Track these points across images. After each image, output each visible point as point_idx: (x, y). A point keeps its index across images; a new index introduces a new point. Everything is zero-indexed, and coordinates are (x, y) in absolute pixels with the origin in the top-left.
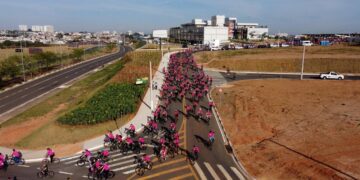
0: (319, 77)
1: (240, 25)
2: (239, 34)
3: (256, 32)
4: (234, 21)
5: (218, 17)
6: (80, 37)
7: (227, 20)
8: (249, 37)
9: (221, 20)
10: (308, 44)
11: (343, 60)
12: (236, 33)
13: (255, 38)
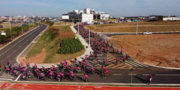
0: (143, 34)
1: (97, 13)
2: (96, 17)
3: (105, 16)
4: (94, 11)
5: (87, 9)
6: (6, 19)
7: (91, 10)
8: (101, 18)
9: (88, 11)
10: (129, 21)
11: (149, 27)
12: (94, 17)
13: (104, 19)
